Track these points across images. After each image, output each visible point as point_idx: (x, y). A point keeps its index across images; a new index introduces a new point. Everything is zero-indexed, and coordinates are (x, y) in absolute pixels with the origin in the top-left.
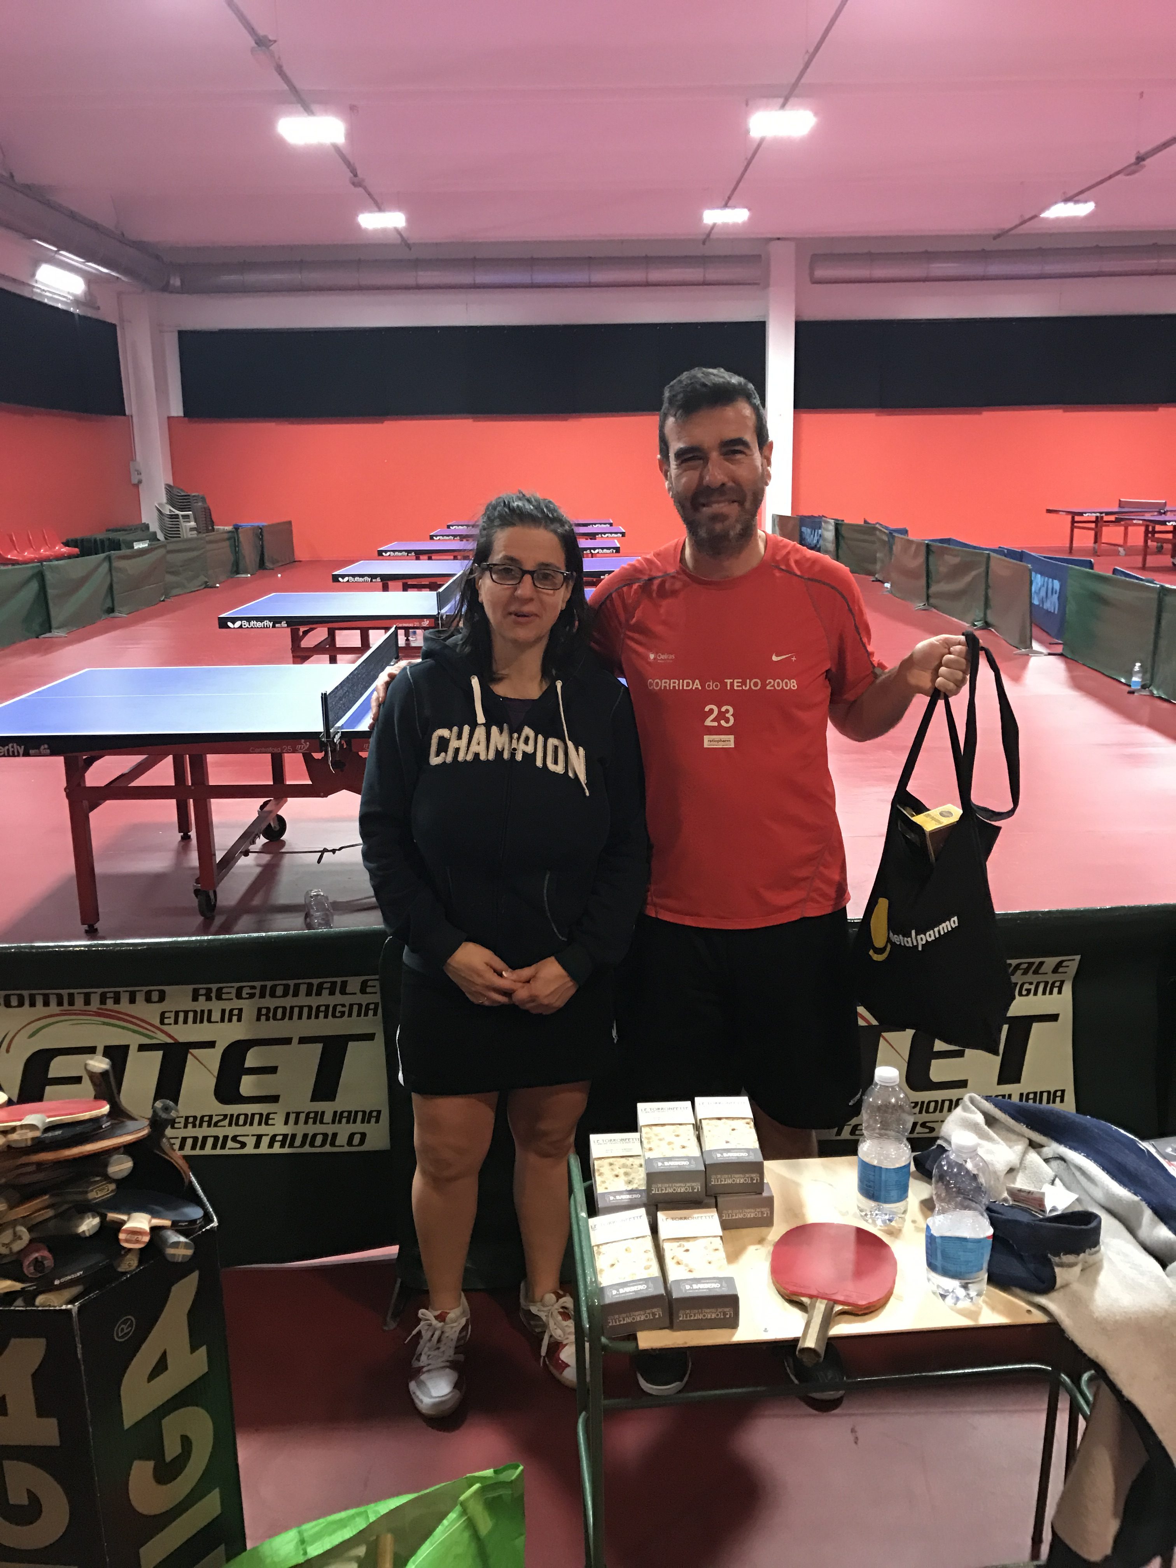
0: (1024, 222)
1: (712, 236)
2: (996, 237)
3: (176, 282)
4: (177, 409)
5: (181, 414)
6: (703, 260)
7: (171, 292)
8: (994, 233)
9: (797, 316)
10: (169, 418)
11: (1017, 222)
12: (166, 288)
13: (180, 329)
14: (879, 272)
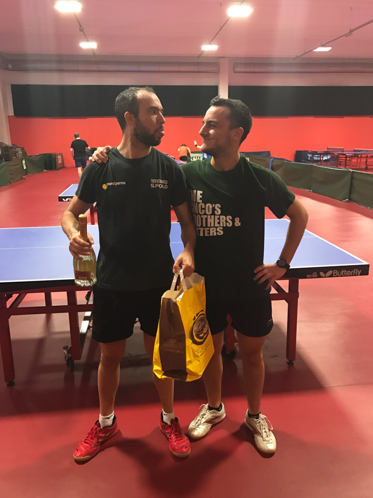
0: (306, 53)
1: (202, 56)
2: (294, 59)
3: (10, 66)
4: (11, 113)
5: (13, 115)
6: (198, 64)
7: (8, 70)
8: (294, 57)
9: (229, 84)
10: (8, 116)
11: (303, 53)
12: (7, 69)
13: (13, 84)
14: (256, 70)
